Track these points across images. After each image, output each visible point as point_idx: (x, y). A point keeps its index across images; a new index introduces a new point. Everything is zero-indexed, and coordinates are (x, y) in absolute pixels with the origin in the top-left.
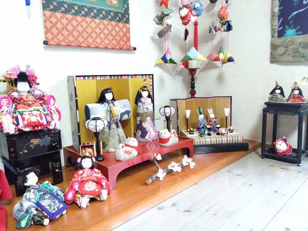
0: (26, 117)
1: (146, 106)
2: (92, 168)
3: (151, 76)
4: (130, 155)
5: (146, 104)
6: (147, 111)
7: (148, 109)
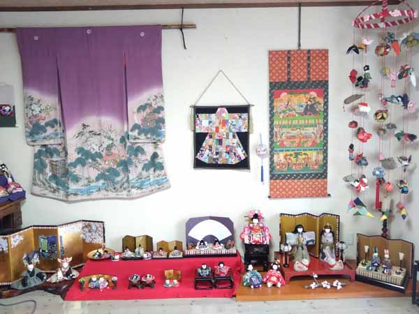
0: (254, 237)
2: (277, 270)
3: (338, 217)
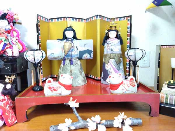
1: (111, 47)
3: (129, 18)
4: (54, 92)
5: (110, 45)
6: (111, 52)
7: (112, 50)
